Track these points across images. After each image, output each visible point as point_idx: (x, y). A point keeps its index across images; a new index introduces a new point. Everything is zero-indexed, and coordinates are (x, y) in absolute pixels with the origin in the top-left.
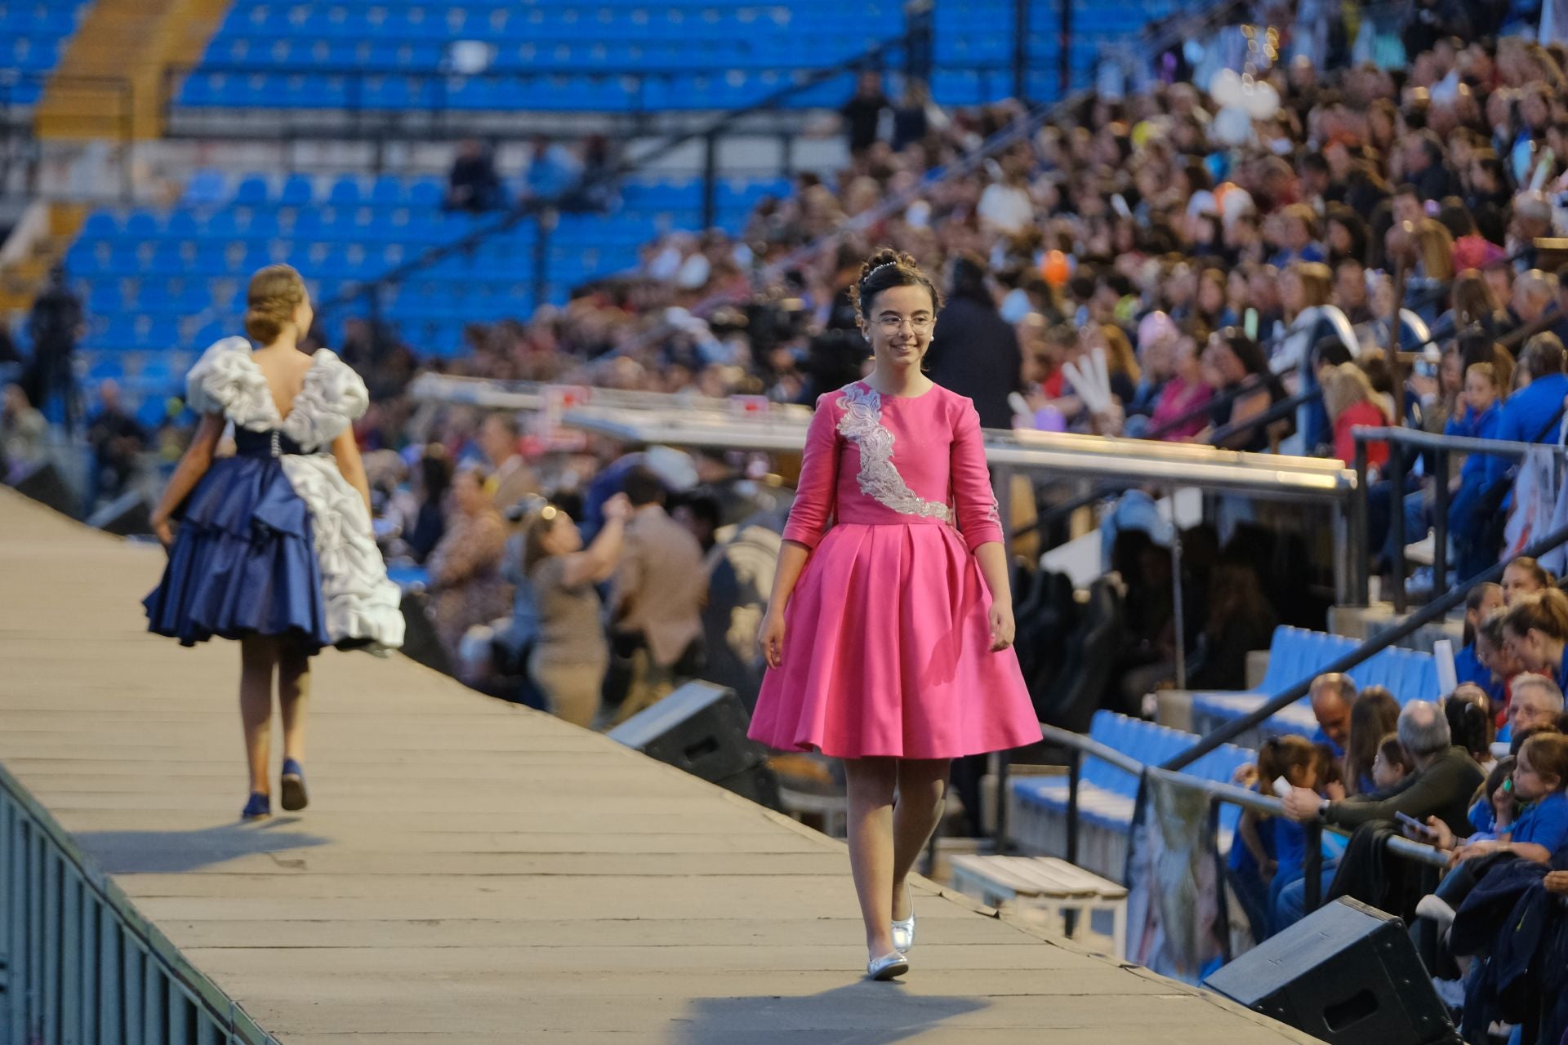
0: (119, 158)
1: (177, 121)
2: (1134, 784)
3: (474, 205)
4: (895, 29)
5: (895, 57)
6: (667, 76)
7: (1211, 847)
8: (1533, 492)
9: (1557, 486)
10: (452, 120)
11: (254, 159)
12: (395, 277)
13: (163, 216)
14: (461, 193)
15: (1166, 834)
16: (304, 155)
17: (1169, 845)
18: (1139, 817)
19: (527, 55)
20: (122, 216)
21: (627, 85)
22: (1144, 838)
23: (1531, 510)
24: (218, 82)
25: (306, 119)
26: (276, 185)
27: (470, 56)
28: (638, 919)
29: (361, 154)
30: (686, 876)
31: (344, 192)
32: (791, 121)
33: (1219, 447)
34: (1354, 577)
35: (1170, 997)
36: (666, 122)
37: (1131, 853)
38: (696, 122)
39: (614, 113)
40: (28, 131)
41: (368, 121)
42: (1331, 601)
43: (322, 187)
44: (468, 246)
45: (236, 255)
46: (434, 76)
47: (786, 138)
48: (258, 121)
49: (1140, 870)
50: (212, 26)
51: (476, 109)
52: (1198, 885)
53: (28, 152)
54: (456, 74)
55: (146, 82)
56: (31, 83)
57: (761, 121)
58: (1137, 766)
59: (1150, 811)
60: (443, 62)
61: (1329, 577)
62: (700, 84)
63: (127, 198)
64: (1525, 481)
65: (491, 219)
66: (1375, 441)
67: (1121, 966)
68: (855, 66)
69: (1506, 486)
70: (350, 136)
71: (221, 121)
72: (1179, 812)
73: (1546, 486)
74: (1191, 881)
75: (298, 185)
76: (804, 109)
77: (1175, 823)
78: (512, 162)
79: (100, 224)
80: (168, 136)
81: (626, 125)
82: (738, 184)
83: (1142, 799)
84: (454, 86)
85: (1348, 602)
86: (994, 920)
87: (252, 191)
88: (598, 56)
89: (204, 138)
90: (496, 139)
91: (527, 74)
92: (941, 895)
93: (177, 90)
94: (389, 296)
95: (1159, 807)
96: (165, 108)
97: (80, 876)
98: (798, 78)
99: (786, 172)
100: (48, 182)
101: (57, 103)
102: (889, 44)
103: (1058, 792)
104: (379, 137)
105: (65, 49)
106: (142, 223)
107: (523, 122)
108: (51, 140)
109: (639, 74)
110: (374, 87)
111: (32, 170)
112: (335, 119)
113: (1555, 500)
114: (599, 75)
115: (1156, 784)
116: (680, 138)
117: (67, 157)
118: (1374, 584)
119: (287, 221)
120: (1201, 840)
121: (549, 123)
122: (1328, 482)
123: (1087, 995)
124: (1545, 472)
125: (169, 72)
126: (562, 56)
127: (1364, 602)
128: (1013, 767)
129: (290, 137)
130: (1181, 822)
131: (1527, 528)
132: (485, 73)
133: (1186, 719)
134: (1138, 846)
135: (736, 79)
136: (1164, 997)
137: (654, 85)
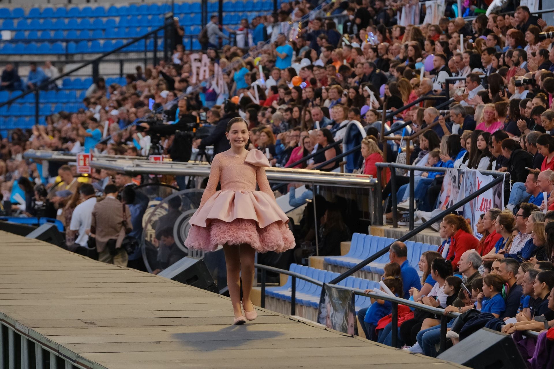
2: (320, 289)
3: (10, 88)
4: (162, 24)
5: (161, 33)
6: (77, 41)
7: (352, 310)
8: (450, 184)
9: (459, 183)
14: (6, 84)
15: (334, 306)
17: (335, 310)
18: (322, 301)
19: (26, 35)
21: (64, 44)
22: (324, 308)
23: (449, 190)
27: (7, 35)
32: (122, 57)
34: (377, 215)
36: (77, 58)
37: (320, 313)
38: (87, 58)
39: (59, 55)
42: (369, 224)
44: (10, 103)
47: (122, 62)
49: (323, 318)
51: (9, 54)
52: (348, 324)
54: (3, 40)
57: (112, 57)
58: (322, 283)
59: (327, 298)
61: (368, 215)
62: (90, 44)
64: (447, 180)
65: (18, 93)
66: (385, 167)
67: (411, 353)
68: (146, 37)
69: (440, 182)
72: (340, 298)
73: (455, 182)
74: (346, 322)
76: (127, 52)
77: (338, 302)
78: (24, 72)
81: (63, 59)
83: (323, 294)
85: (375, 224)
88: (52, 34)
90: (17, 64)
91: (28, 41)
95: (331, 296)
98: (125, 42)
99: (121, 74)
102: (160, 28)
103: (288, 293)
107: (26, 58)
109: (67, 41)
113: (459, 187)
114: (52, 41)
115: (330, 288)
116: (87, 63)
118: (384, 216)
120: (349, 307)
121: (36, 59)
122: (368, 181)
124: (455, 176)
126: (39, 34)
127: (381, 224)
130: (340, 302)
131: (448, 197)
132: (11, 41)
133: (322, 265)
134: (322, 310)
135: (102, 42)
136: (436, 364)
137: (72, 45)
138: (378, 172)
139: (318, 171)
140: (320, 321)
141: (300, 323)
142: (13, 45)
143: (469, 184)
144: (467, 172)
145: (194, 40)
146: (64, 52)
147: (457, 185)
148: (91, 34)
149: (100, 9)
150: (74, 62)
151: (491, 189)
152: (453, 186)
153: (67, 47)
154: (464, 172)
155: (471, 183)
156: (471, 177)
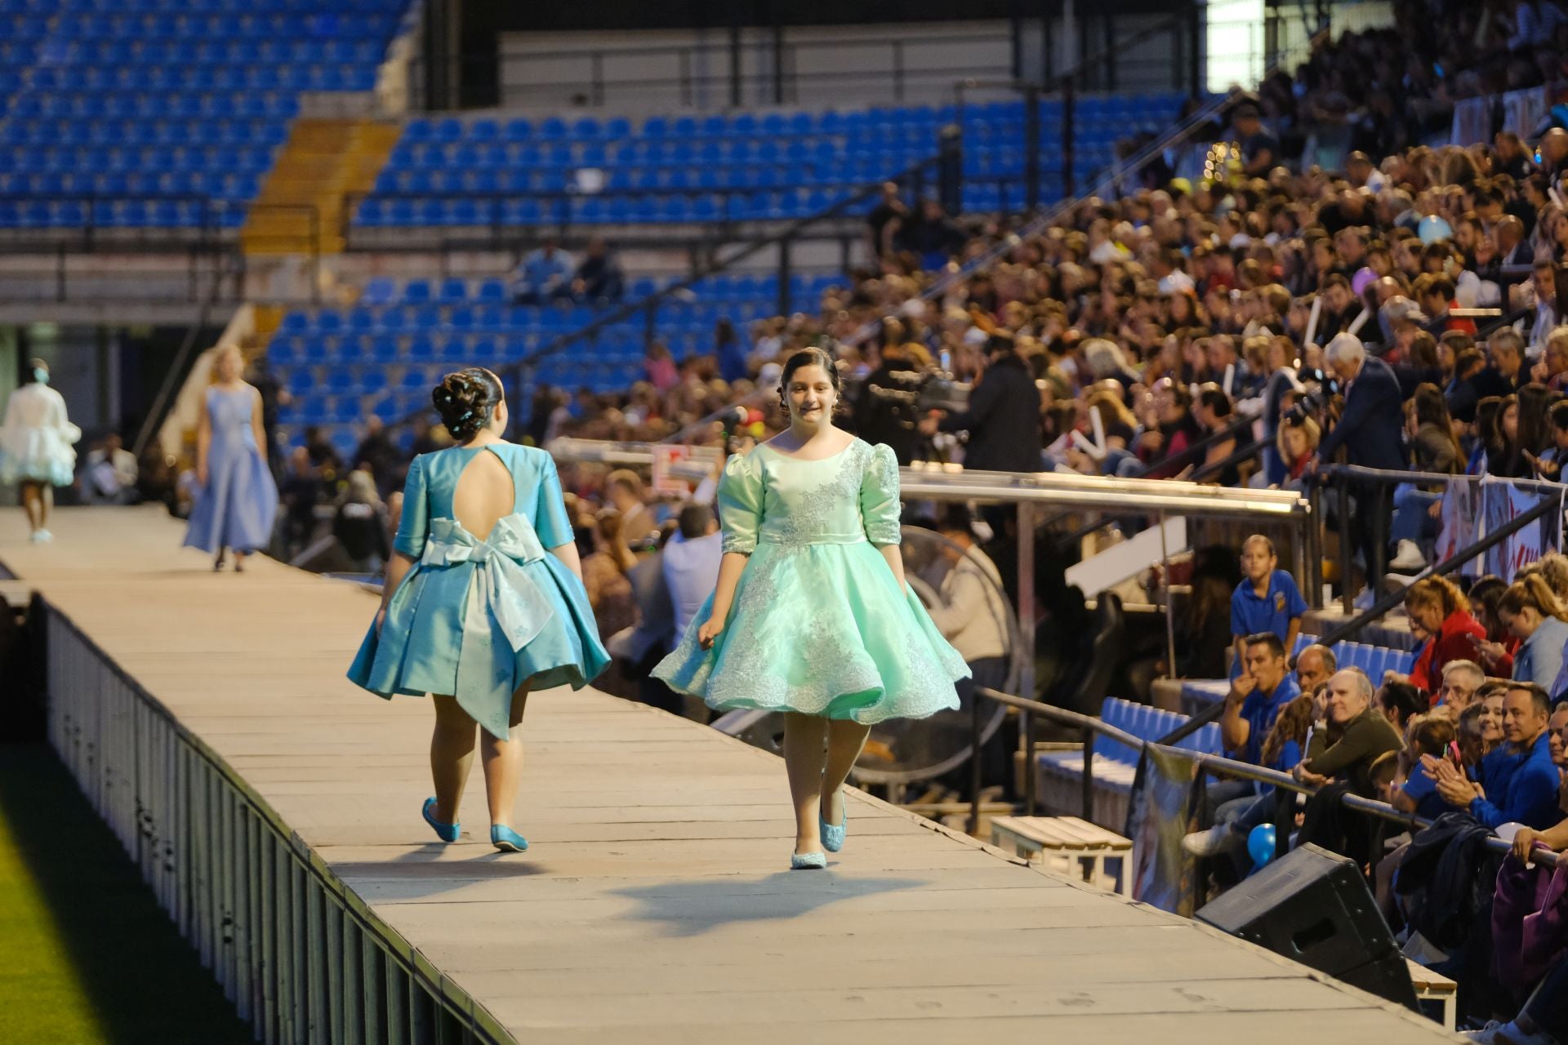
0: (309, 271)
1: (355, 239)
2: (1139, 754)
4: (934, 152)
5: (932, 175)
6: (748, 192)
8: (1456, 516)
9: (1473, 509)
10: (575, 232)
11: (418, 267)
12: (531, 361)
13: (345, 315)
16: (458, 263)
19: (635, 179)
20: (312, 315)
21: (717, 201)
22: (1141, 800)
23: (1454, 528)
24: (387, 206)
25: (459, 234)
26: (436, 288)
27: (590, 181)
28: (738, 874)
29: (503, 261)
30: (777, 838)
31: (492, 290)
32: (847, 227)
33: (1199, 484)
34: (1310, 585)
35: (1168, 927)
36: (748, 230)
37: (1131, 811)
38: (771, 230)
39: (707, 224)
40: (234, 249)
41: (507, 234)
43: (473, 289)
44: (592, 334)
45: (405, 345)
46: (561, 197)
47: (845, 240)
48: (421, 236)
50: (384, 161)
51: (594, 224)
53: (235, 267)
54: (579, 194)
55: (330, 206)
56: (236, 213)
57: (826, 227)
58: (1140, 742)
59: (1149, 777)
60: (568, 187)
62: (775, 198)
63: (316, 301)
67: (1130, 904)
70: (494, 247)
71: (390, 237)
73: (1464, 509)
75: (455, 288)
79: (297, 322)
80: (349, 250)
81: (716, 233)
82: (808, 278)
83: (1142, 768)
84: (578, 204)
86: (1025, 868)
87: (418, 291)
88: (693, 178)
89: (377, 251)
90: (614, 245)
91: (637, 194)
92: (983, 849)
93: (355, 216)
94: (528, 373)
95: (1158, 772)
96: (344, 230)
97: (289, 849)
99: (845, 267)
100: (252, 289)
101: (256, 225)
102: (927, 163)
103: (1078, 765)
104: (516, 247)
105: (264, 181)
106: (330, 321)
107: (633, 232)
108: (255, 256)
109: (725, 192)
110: (513, 205)
111: (240, 278)
112: (482, 233)
113: (1473, 518)
114: (694, 192)
115: (1154, 755)
116: (760, 242)
117: (268, 268)
118: (1327, 590)
119: (445, 314)
121: (655, 233)
122: (1286, 508)
123: (1101, 927)
124: (1463, 498)
125: (347, 199)
126: (665, 177)
127: (1319, 605)
128: (1038, 744)
129: (447, 248)
131: (1452, 543)
132: (602, 194)
133: (1178, 703)
134: (1137, 806)
135: (803, 194)
136: (1164, 927)
137: (739, 200)
138: (1310, 485)
139: (1191, 486)
140: (1132, 829)
141: (937, 834)
142: (606, 204)
143: (1495, 514)
144: (1489, 486)
145: (1011, 188)
146: (716, 216)
147: (1468, 515)
148: (780, 178)
149: (802, 122)
150: (737, 239)
151: (1536, 523)
152: (1464, 518)
153: (726, 209)
154: (1483, 486)
155: (1499, 509)
156: (1497, 495)
